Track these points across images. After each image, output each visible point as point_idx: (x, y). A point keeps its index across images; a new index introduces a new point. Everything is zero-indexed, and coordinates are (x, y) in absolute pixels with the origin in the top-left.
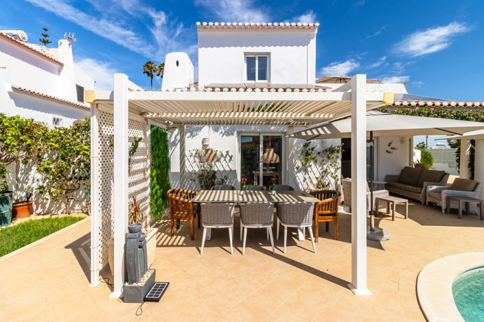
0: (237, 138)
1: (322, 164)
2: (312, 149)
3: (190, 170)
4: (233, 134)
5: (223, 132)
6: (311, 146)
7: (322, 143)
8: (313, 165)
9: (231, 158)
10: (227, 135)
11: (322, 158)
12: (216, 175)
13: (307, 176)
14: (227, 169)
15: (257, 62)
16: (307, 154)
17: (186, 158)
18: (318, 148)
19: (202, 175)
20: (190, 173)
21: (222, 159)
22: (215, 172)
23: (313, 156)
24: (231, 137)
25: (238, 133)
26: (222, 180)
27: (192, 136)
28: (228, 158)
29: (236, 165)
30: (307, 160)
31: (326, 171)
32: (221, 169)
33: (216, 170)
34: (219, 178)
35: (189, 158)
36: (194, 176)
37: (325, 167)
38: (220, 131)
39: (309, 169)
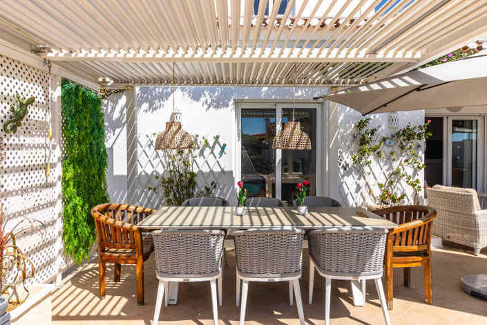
0: (234, 113)
1: (390, 160)
2: (372, 133)
3: (149, 170)
4: (227, 106)
5: (209, 102)
6: (369, 127)
7: (391, 120)
8: (374, 163)
9: (223, 148)
10: (217, 107)
11: (390, 150)
12: (196, 179)
13: (362, 182)
14: (217, 169)
16: (363, 142)
17: (139, 149)
18: (384, 130)
19: (171, 181)
20: (149, 178)
21: (207, 151)
22: (193, 175)
23: (373, 145)
24: (223, 110)
25: (237, 103)
26: (208, 190)
27: (152, 108)
28: (217, 150)
29: (233, 161)
30: (362, 153)
31: (397, 173)
32: (206, 170)
33: (196, 170)
34: (201, 184)
35: (147, 149)
36: (156, 183)
37: (395, 165)
38: (203, 99)
39: (366, 169)
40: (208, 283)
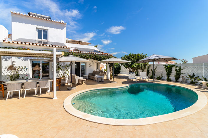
0: (30, 62)
1: (64, 70)
2: (60, 66)
3: (6, 74)
4: (28, 60)
5: (23, 59)
6: (60, 65)
7: (64, 63)
8: (61, 71)
9: (27, 69)
10: (25, 60)
11: (64, 69)
12: (19, 75)
13: (58, 74)
14: (25, 73)
15: (42, 32)
16: (59, 67)
17: (3, 70)
18: (63, 65)
19: (12, 76)
20: (6, 76)
21: (23, 70)
22: (18, 75)
23: (60, 68)
24: (26, 61)
25: (30, 60)
26: (23, 78)
27: (6, 60)
28: (25, 69)
29: (30, 72)
30: (58, 69)
31: (65, 72)
32: (22, 73)
33: (19, 74)
34: (21, 77)
35: (5, 69)
36: (8, 77)
37: (65, 71)
38: (21, 59)
39: (59, 72)
40: (18, 91)
